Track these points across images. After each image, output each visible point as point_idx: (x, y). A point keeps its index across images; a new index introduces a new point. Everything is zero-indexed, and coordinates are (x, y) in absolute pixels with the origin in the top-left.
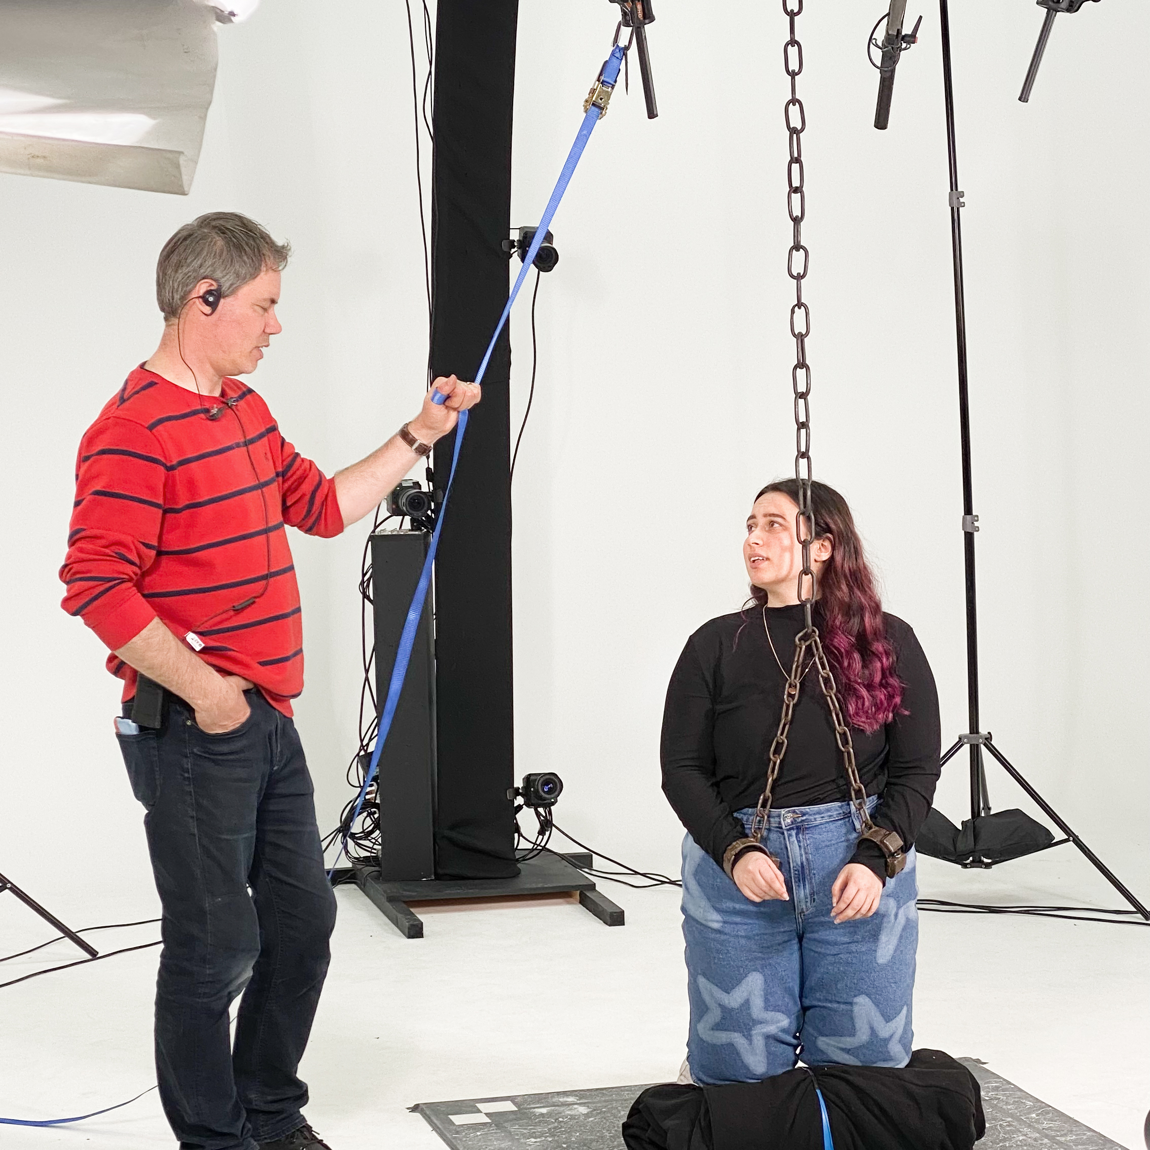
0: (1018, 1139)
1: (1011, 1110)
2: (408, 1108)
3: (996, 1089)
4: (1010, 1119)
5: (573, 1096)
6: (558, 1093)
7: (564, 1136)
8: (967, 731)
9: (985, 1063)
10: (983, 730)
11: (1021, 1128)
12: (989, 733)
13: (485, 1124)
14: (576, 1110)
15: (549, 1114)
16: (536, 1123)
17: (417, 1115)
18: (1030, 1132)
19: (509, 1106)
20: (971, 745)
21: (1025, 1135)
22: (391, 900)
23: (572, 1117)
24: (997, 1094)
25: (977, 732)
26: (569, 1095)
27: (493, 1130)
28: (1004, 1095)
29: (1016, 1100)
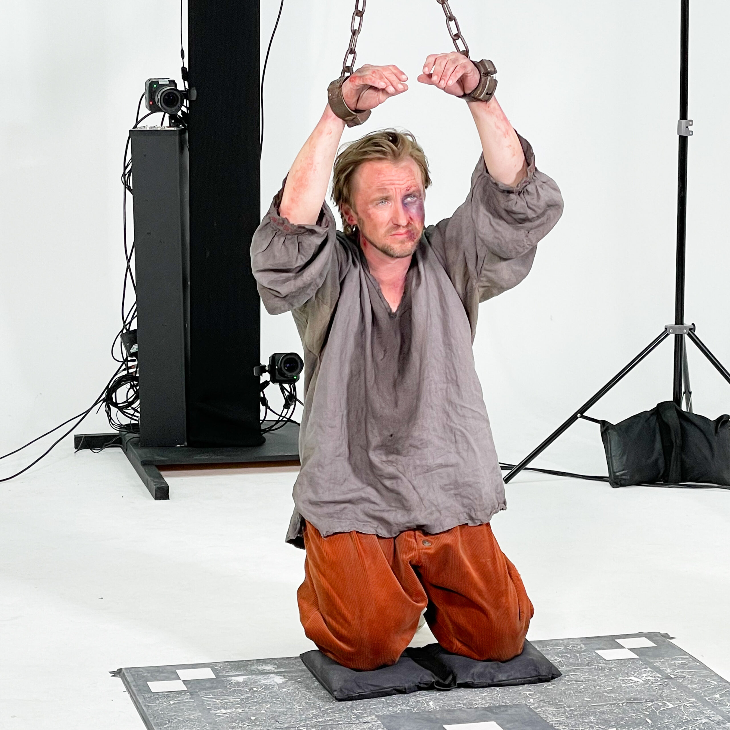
0: (700, 721)
1: (696, 689)
2: (111, 672)
3: (682, 666)
4: (693, 700)
5: (272, 664)
6: (258, 661)
7: (255, 708)
8: (672, 321)
9: (673, 638)
10: (687, 321)
11: (705, 710)
12: (693, 324)
13: (180, 692)
14: (272, 679)
15: (245, 683)
16: (230, 692)
17: (118, 680)
18: (713, 714)
19: (208, 674)
20: (676, 335)
21: (708, 718)
22: (145, 463)
23: (267, 687)
24: (682, 672)
25: (682, 323)
26: (268, 663)
27: (187, 699)
28: (689, 673)
29: (701, 678)
